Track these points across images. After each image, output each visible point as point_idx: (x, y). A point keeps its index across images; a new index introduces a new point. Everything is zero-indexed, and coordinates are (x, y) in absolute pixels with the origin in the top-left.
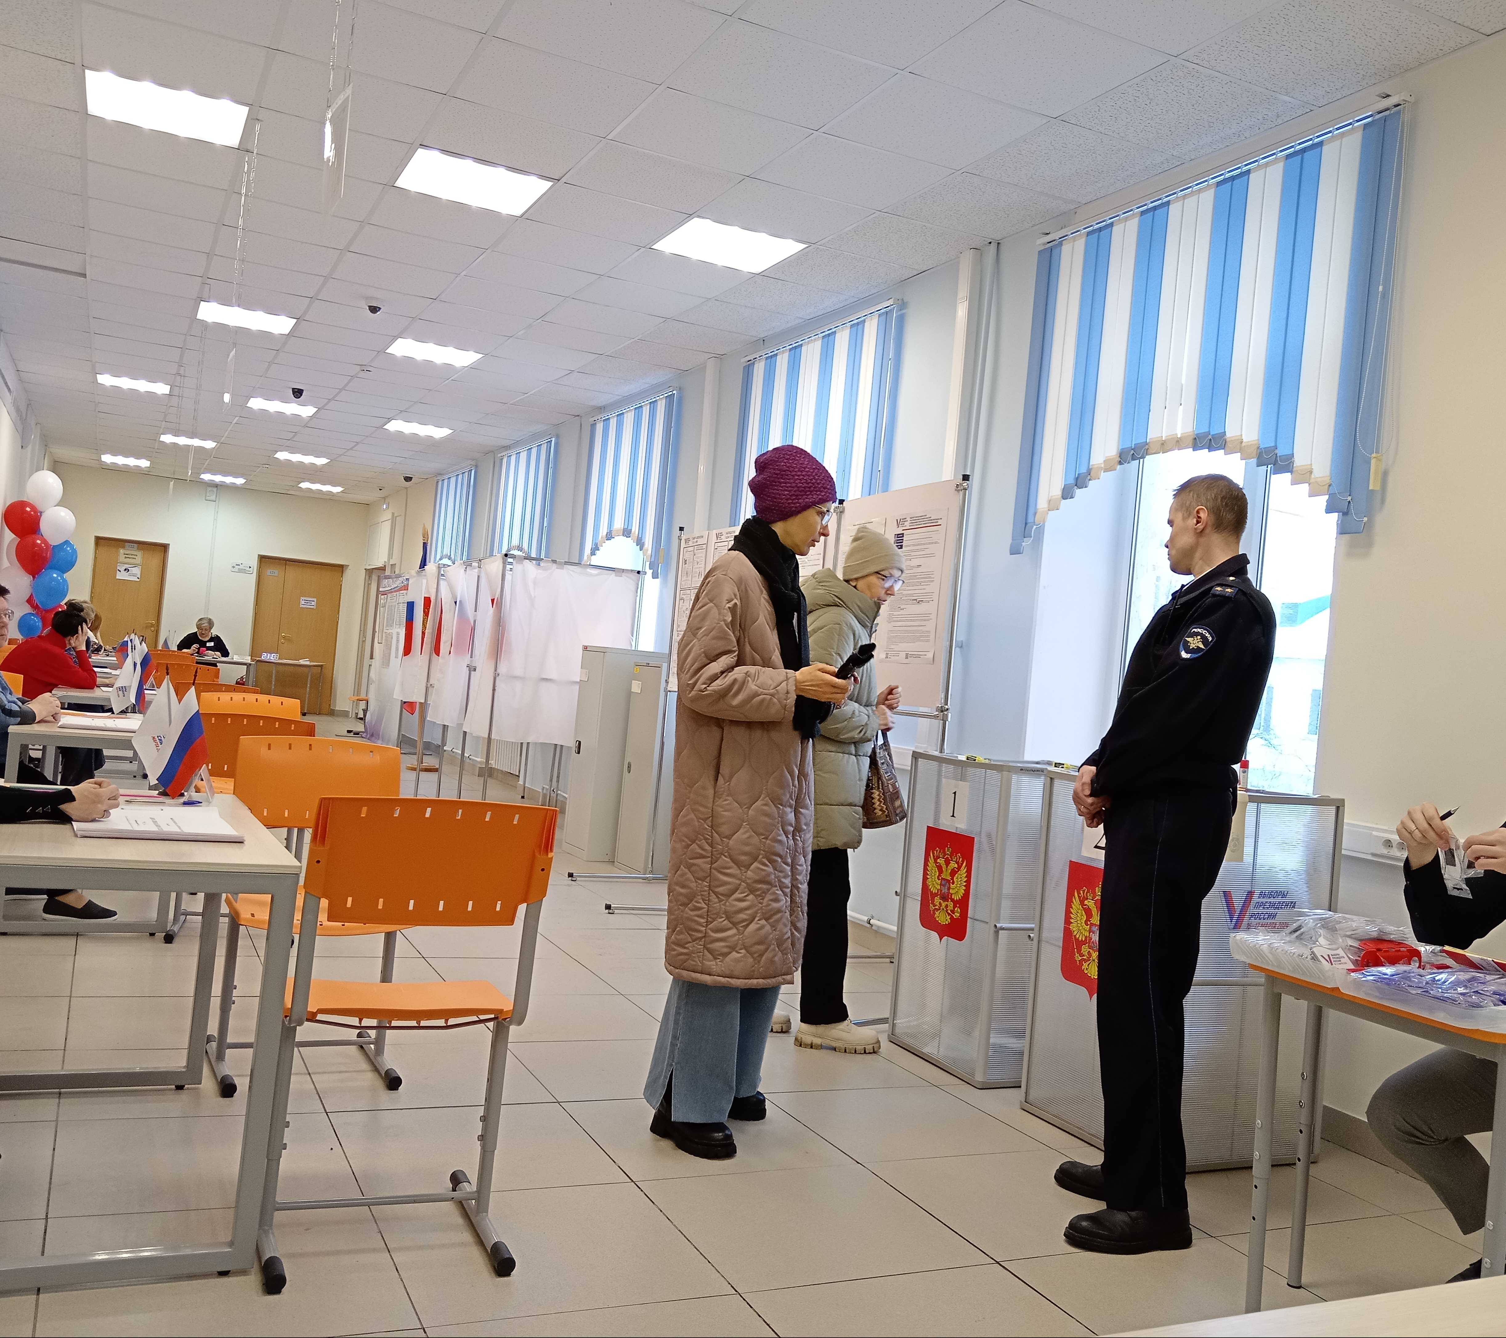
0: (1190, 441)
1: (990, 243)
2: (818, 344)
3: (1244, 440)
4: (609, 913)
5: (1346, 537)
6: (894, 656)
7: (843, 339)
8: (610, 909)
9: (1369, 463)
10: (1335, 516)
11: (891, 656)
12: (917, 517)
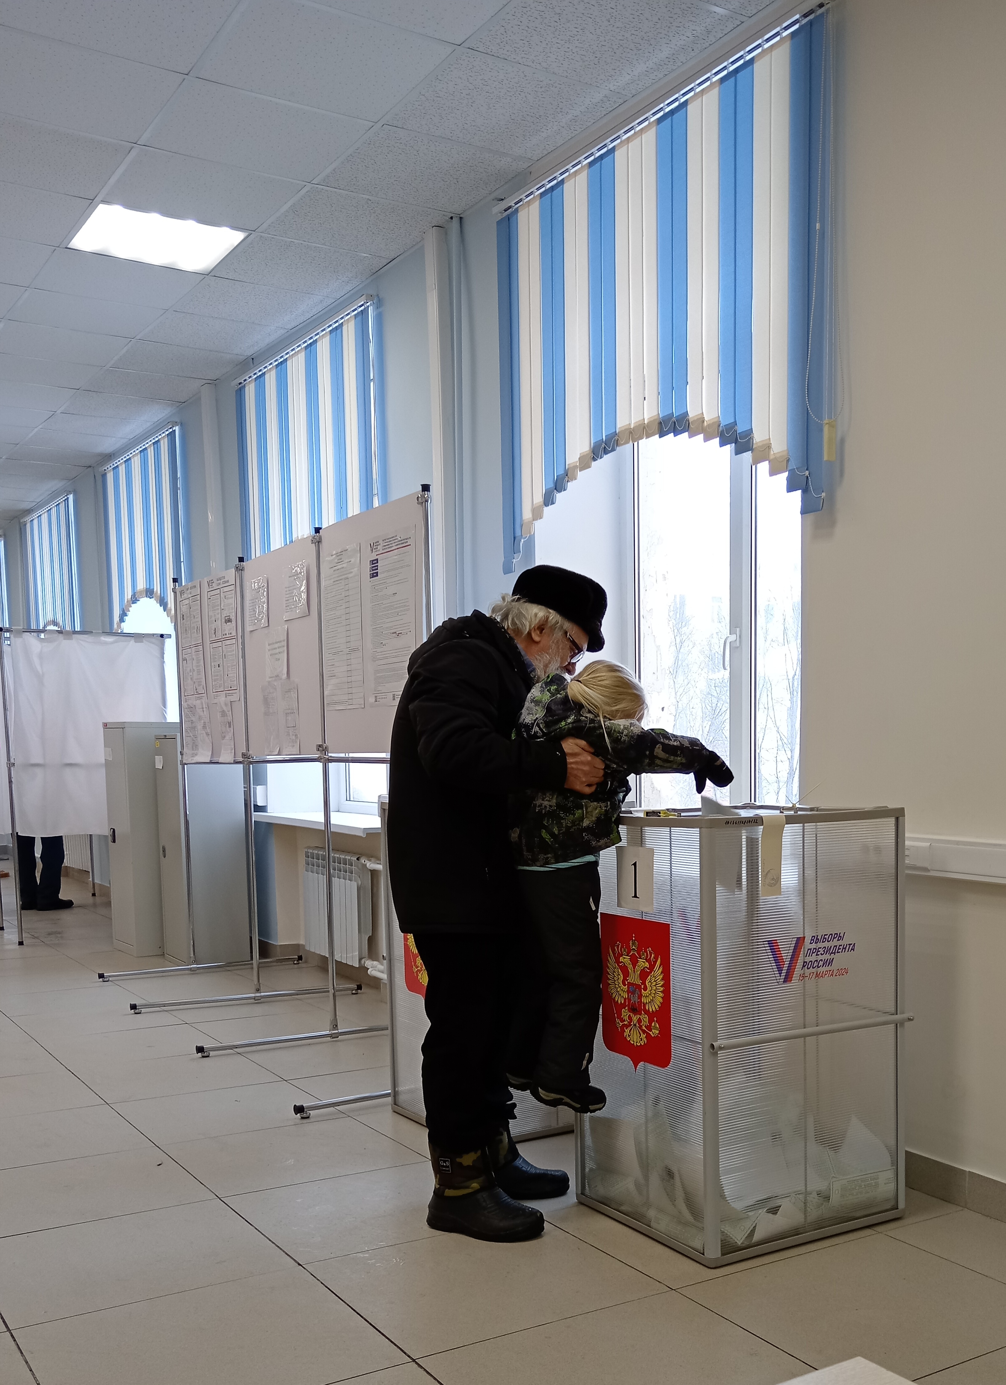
0: (656, 426)
1: (452, 218)
2: (302, 357)
3: (706, 419)
4: (136, 1013)
5: (810, 516)
6: (382, 698)
7: (324, 348)
8: (136, 1009)
9: (821, 430)
10: (798, 494)
11: (379, 698)
12: (388, 539)
